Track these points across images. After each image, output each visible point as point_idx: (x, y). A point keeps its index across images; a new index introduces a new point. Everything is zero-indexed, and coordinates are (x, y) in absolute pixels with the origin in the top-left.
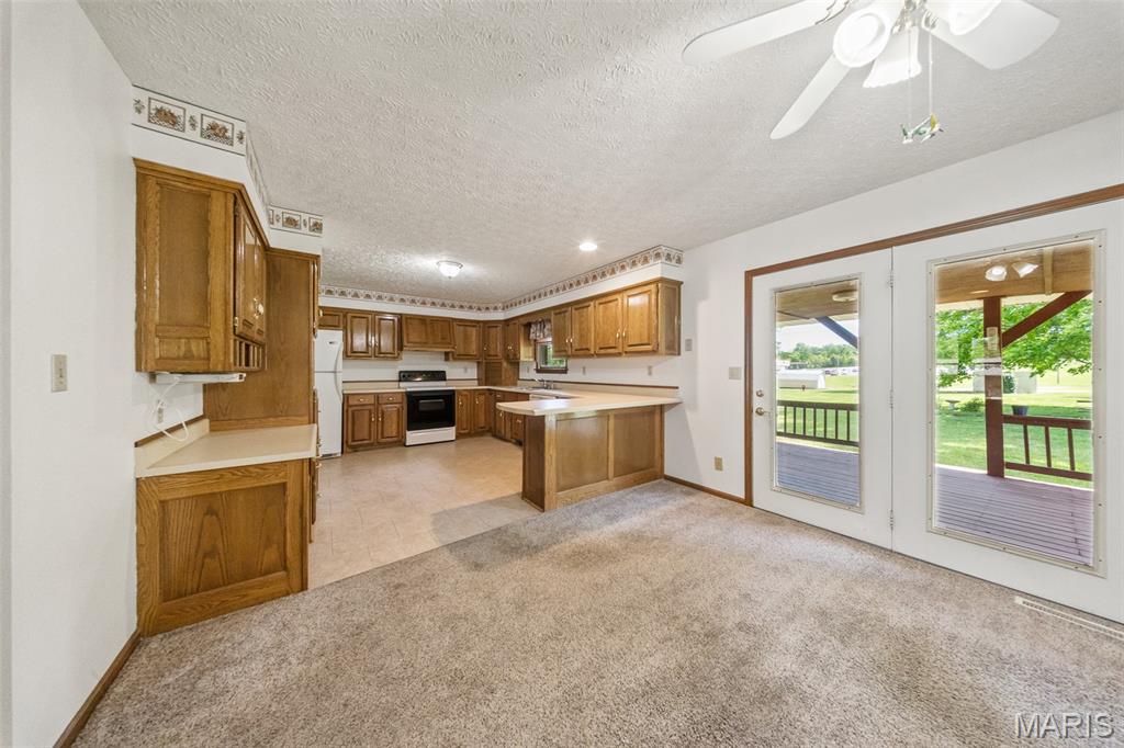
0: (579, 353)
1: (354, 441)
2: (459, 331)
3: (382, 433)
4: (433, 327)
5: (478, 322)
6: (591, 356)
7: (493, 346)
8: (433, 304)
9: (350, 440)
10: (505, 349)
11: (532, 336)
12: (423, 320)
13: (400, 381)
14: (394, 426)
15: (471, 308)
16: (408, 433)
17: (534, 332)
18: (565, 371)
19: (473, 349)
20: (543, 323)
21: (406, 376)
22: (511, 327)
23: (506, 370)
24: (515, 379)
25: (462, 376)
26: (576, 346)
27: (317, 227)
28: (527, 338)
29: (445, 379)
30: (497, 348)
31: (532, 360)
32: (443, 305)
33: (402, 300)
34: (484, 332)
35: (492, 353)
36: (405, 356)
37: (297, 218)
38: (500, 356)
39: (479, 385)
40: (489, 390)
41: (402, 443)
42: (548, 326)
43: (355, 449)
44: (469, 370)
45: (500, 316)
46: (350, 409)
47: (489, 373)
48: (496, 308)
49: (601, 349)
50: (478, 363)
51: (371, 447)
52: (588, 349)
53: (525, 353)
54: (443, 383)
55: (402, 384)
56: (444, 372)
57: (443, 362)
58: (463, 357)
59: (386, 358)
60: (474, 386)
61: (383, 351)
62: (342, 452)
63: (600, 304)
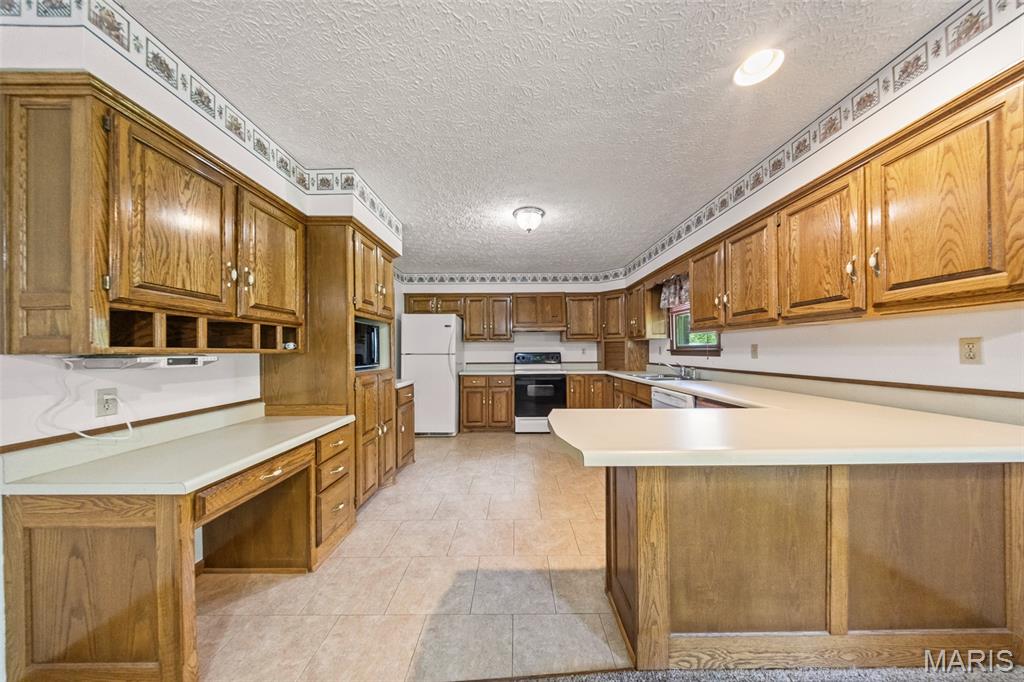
0: (740, 319)
1: (468, 422)
2: (572, 306)
3: (493, 416)
4: (542, 305)
5: (595, 295)
6: (772, 322)
7: (612, 322)
8: (545, 279)
9: (465, 421)
10: (628, 325)
11: (663, 304)
12: (533, 298)
13: (515, 363)
14: (504, 411)
15: (586, 279)
16: (517, 419)
17: (667, 298)
18: (716, 351)
19: (589, 326)
20: (679, 281)
21: (521, 359)
22: (634, 296)
23: (631, 352)
24: (643, 363)
25: (579, 359)
26: (734, 307)
27: (349, 183)
28: (656, 307)
29: (560, 362)
30: (617, 326)
31: (665, 336)
32: (555, 279)
33: (514, 279)
34: (603, 307)
35: (613, 330)
36: (518, 338)
37: (329, 177)
38: (623, 335)
39: (599, 369)
40: (607, 375)
41: (510, 428)
42: (687, 285)
43: (471, 429)
44: (587, 352)
45: (622, 284)
46: (465, 390)
47: (611, 356)
48: (616, 275)
49: (794, 306)
50: (598, 343)
51: (483, 429)
52: (763, 311)
53: (653, 329)
54: (559, 366)
55: (518, 367)
56: (559, 353)
57: (558, 342)
58: (581, 337)
59: (500, 340)
60: (594, 370)
61: (496, 333)
62: (459, 431)
63: (791, 215)
